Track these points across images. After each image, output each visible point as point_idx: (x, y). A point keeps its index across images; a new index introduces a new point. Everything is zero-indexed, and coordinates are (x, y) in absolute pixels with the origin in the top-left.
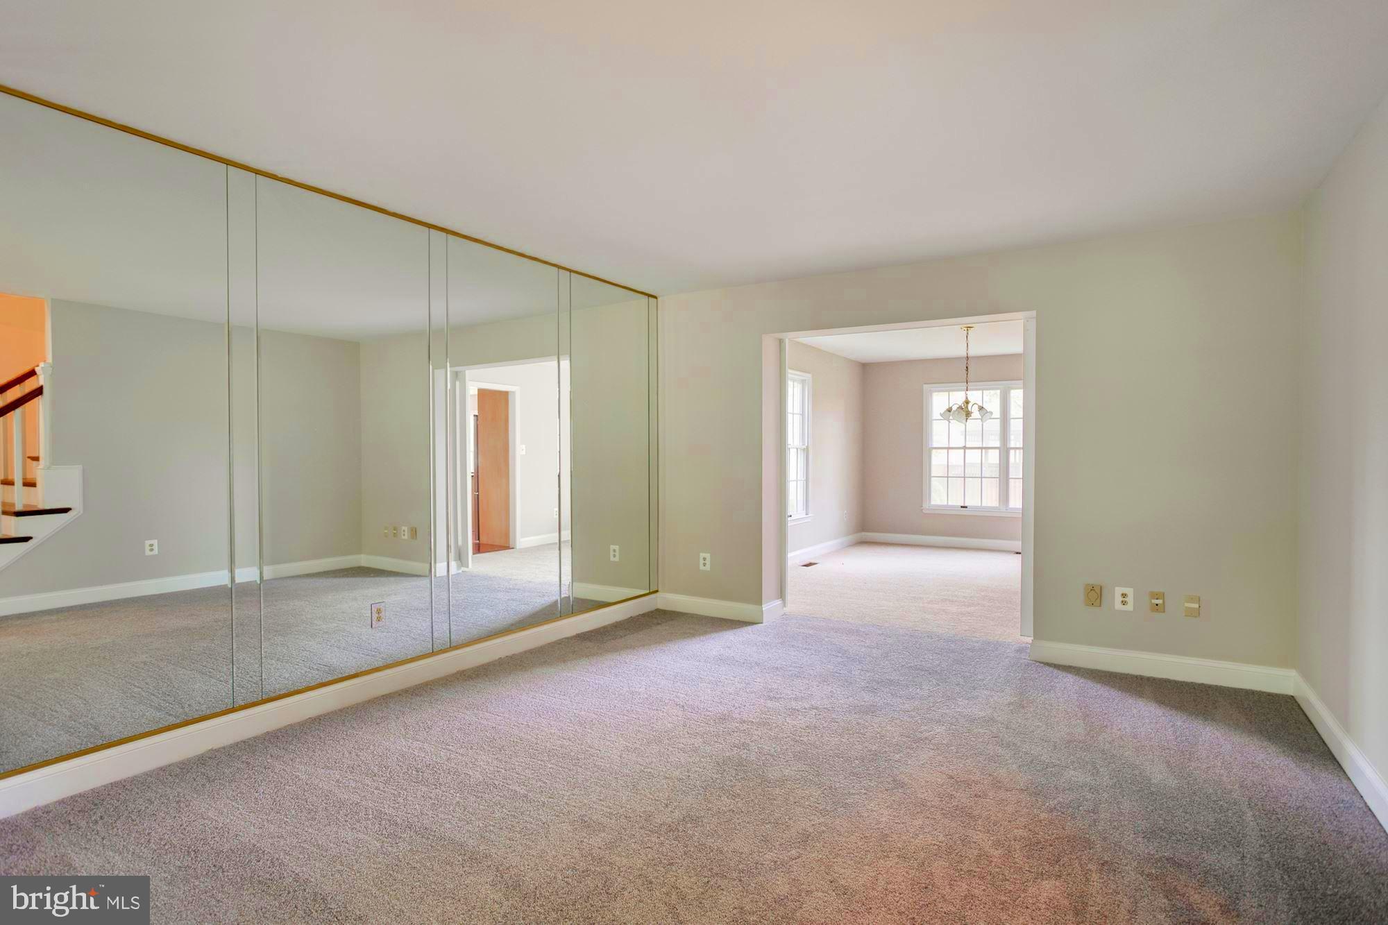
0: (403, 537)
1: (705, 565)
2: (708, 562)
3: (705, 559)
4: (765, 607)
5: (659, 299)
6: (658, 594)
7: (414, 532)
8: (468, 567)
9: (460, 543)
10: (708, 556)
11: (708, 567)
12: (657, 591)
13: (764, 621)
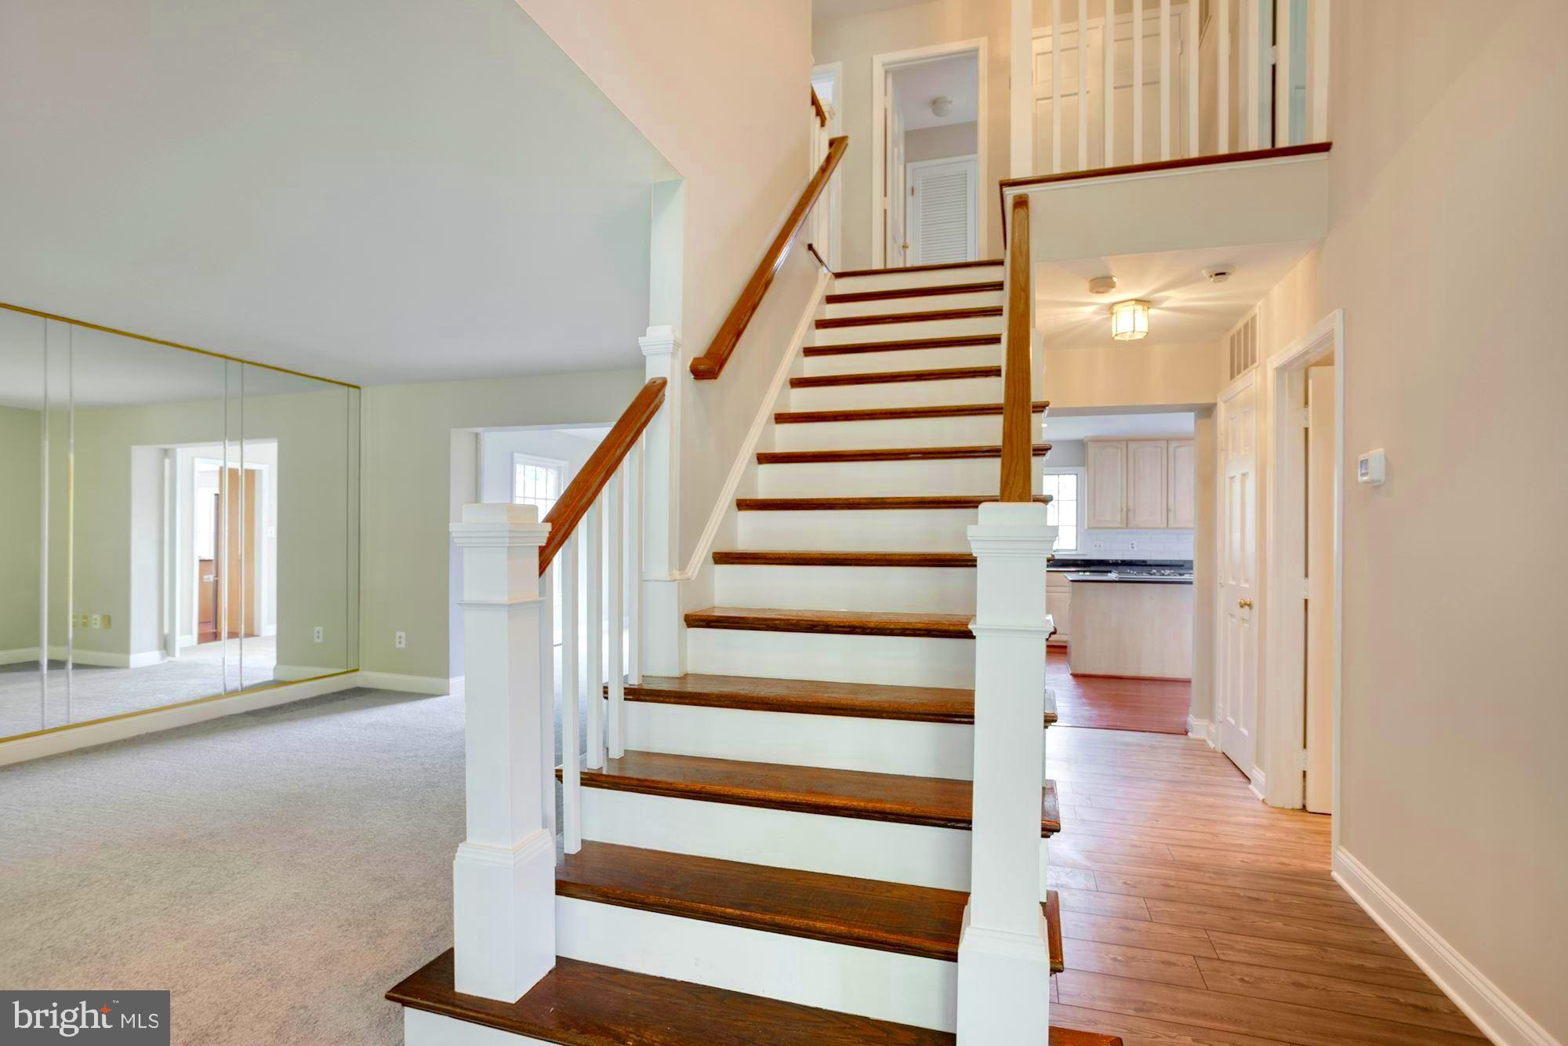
0: (95, 626)
1: (400, 643)
2: (403, 640)
3: (400, 637)
4: (452, 681)
5: (362, 390)
6: (358, 673)
7: (107, 620)
8: (174, 656)
9: (166, 631)
10: (403, 634)
11: (403, 645)
12: (358, 670)
13: (451, 691)
